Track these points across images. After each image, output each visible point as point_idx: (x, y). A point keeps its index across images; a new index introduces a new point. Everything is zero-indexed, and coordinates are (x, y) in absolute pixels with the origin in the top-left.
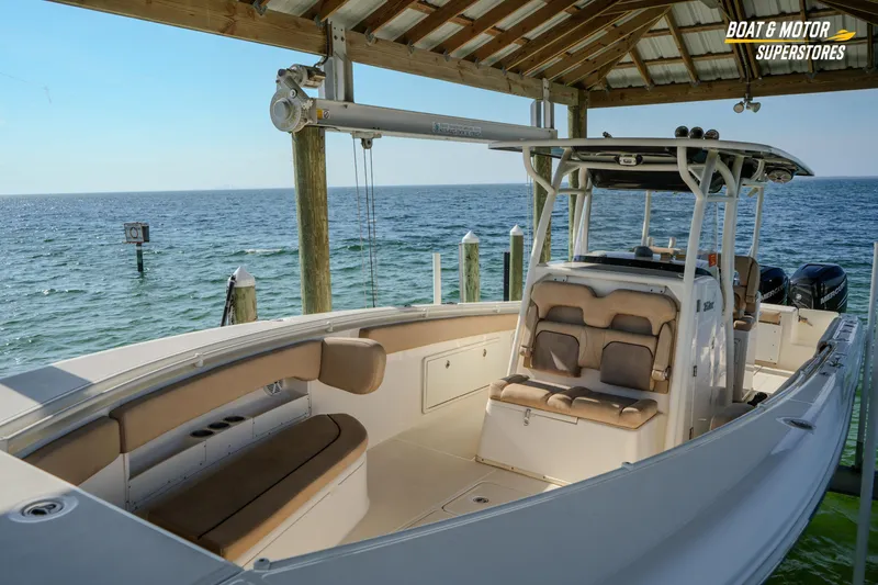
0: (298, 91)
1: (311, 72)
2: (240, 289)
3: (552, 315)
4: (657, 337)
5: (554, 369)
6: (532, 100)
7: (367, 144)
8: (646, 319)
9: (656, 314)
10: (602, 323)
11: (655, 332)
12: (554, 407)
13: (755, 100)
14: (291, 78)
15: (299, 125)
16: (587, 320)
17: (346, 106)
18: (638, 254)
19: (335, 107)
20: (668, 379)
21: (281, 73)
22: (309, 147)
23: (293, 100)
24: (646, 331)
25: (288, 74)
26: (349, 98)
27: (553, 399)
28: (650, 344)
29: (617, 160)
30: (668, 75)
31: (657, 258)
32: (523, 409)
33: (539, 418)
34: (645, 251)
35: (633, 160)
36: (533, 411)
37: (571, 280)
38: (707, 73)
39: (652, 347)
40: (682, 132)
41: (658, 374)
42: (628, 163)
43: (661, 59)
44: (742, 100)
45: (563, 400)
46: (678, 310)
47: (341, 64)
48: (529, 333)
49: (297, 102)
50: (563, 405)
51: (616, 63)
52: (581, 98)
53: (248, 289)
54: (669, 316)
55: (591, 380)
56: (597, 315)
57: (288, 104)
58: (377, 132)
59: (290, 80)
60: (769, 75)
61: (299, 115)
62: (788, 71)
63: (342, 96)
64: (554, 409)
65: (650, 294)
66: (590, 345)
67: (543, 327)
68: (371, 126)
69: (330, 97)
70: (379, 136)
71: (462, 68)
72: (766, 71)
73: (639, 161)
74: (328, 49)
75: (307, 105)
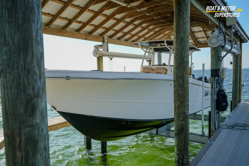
0: (98, 49)
1: (100, 46)
7: (111, 59)
14: (96, 47)
15: (98, 56)
19: (105, 52)
21: (95, 46)
22: (100, 60)
26: (108, 51)
47: (106, 44)
49: (98, 52)
57: (96, 52)
58: (113, 57)
59: (97, 47)
60: (201, 43)
61: (98, 54)
63: (106, 50)
68: (112, 56)
69: (104, 50)
72: (200, 43)
74: (104, 41)
75: (100, 52)
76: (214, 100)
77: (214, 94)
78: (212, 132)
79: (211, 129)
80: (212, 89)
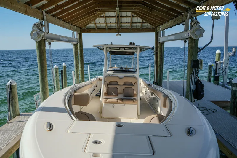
0: (41, 30)
2: (12, 86)
3: (110, 84)
4: (134, 85)
5: (113, 95)
6: (72, 31)
7: (50, 44)
8: (131, 82)
9: (133, 81)
10: (122, 84)
11: (133, 84)
12: (120, 102)
13: (120, 33)
15: (40, 39)
16: (119, 84)
17: (47, 34)
18: (120, 69)
20: (137, 94)
21: (35, 25)
22: (41, 44)
23: (39, 32)
24: (131, 85)
25: (37, 25)
26: (48, 32)
27: (119, 101)
28: (133, 87)
29: (120, 49)
30: (100, 26)
31: (124, 69)
32: (112, 104)
33: (116, 106)
34: (122, 68)
35: (123, 49)
36: (115, 104)
37: (113, 75)
38: (109, 27)
39: (133, 88)
40: (131, 44)
41: (135, 93)
42: (122, 50)
43: (100, 23)
44: (117, 33)
45: (121, 101)
46: (137, 80)
48: (106, 88)
50: (121, 102)
52: (81, 31)
53: (15, 85)
54: (135, 81)
55: (121, 96)
56: (121, 82)
57: (38, 33)
59: (38, 27)
60: (122, 28)
61: (41, 36)
62: (125, 28)
64: (119, 103)
65: (131, 77)
66: (120, 89)
67: (109, 86)
68: (52, 39)
70: (53, 42)
71: (63, 23)
73: (124, 49)
74: (43, 19)
75: (44, 34)
76: (192, 90)
77: (192, 85)
80: (191, 80)
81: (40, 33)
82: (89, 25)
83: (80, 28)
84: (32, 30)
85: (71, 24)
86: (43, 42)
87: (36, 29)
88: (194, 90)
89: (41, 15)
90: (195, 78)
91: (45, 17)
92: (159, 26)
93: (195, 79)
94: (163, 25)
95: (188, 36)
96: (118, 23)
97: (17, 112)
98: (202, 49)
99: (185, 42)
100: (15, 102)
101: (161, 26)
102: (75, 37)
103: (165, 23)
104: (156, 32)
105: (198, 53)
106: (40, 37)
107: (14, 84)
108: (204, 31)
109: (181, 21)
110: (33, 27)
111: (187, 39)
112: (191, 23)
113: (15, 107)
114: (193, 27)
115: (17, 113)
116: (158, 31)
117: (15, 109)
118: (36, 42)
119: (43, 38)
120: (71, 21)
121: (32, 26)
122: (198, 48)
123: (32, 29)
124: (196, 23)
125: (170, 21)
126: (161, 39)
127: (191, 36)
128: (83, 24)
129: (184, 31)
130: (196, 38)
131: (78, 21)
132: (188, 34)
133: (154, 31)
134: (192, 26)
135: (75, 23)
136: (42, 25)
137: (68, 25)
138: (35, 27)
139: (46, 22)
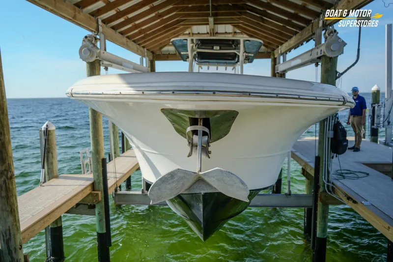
0: (94, 45)
2: (49, 131)
6: (140, 57)
7: (106, 69)
17: (104, 53)
21: (86, 37)
22: (95, 68)
23: (92, 49)
25: (89, 38)
26: (105, 50)
51: (168, 45)
52: (153, 57)
53: (53, 131)
57: (90, 50)
59: (90, 41)
61: (95, 55)
63: (104, 48)
70: (111, 66)
71: (127, 41)
74: (98, 30)
75: (99, 51)
76: (328, 138)
77: (329, 130)
78: (321, 187)
79: (321, 183)
80: (326, 122)
81: (94, 49)
82: (166, 49)
83: (153, 52)
84: (81, 45)
85: (139, 44)
86: (97, 65)
87: (88, 43)
88: (332, 139)
89: (95, 25)
90: (332, 119)
91: (100, 28)
92: (278, 47)
93: (333, 121)
94: (284, 45)
95: (321, 54)
96: (211, 33)
97: (55, 172)
98: (342, 74)
99: (317, 65)
100: (53, 157)
101: (280, 47)
102: (145, 65)
103: (286, 41)
104: (273, 57)
105: (336, 79)
106: (92, 56)
107: (52, 128)
108: (345, 44)
109: (311, 33)
110: (84, 41)
111: (319, 58)
112: (325, 34)
113: (52, 163)
114: (328, 38)
115: (55, 174)
116: (276, 56)
117: (51, 167)
118: (88, 63)
119: (97, 57)
120: (139, 40)
121: (82, 40)
122: (337, 72)
123: (82, 43)
124: (332, 32)
125: (294, 37)
126: (281, 68)
127: (324, 52)
128: (157, 46)
129: (314, 47)
130: (333, 56)
131: (148, 40)
132: (321, 50)
133: (269, 57)
134: (326, 38)
135: (145, 42)
136: (96, 39)
137: (134, 46)
138: (86, 40)
139: (102, 36)
